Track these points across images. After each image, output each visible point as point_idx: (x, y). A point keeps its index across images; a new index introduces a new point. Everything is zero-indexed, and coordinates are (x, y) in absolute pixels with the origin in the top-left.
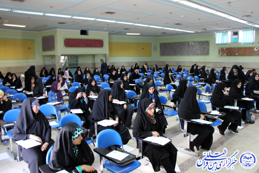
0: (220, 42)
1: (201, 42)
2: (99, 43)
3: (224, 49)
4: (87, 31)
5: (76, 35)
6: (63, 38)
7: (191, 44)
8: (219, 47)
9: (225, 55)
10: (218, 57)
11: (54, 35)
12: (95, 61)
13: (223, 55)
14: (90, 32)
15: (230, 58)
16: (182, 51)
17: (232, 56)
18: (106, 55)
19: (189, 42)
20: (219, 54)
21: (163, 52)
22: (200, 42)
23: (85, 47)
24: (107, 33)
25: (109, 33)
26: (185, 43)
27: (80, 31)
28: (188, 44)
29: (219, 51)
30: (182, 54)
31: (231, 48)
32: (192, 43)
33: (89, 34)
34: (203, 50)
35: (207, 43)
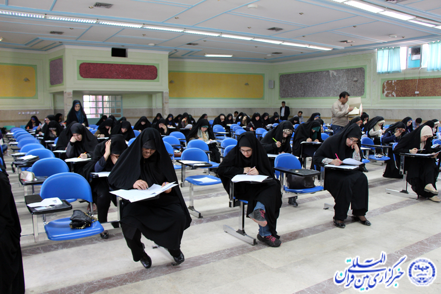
0: (385, 70)
1: (351, 69)
2: (149, 72)
3: (393, 82)
7: (333, 74)
8: (382, 79)
9: (395, 95)
10: (381, 99)
13: (390, 95)
15: (405, 100)
16: (316, 88)
17: (407, 96)
19: (328, 71)
20: (383, 92)
21: (284, 90)
22: (348, 70)
26: (322, 72)
28: (327, 74)
29: (384, 87)
30: (316, 94)
31: (407, 80)
32: (333, 71)
33: (129, 55)
34: (354, 85)
35: (361, 71)
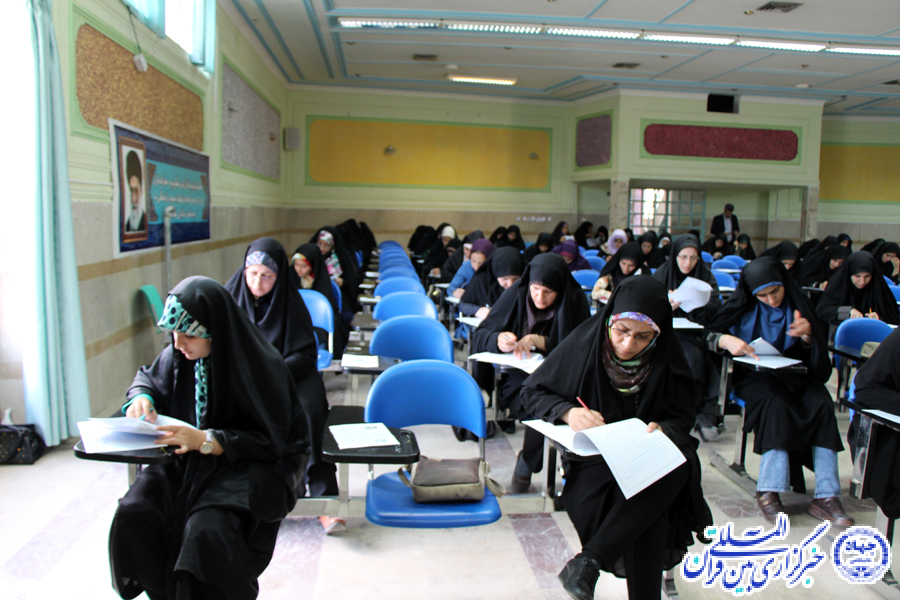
2: (780, 145)
4: (735, 100)
5: (692, 111)
6: (642, 120)
11: (612, 110)
12: (767, 216)
14: (744, 102)
18: (804, 189)
23: (723, 156)
24: (819, 105)
25: (825, 106)
27: (704, 98)
33: (741, 108)
